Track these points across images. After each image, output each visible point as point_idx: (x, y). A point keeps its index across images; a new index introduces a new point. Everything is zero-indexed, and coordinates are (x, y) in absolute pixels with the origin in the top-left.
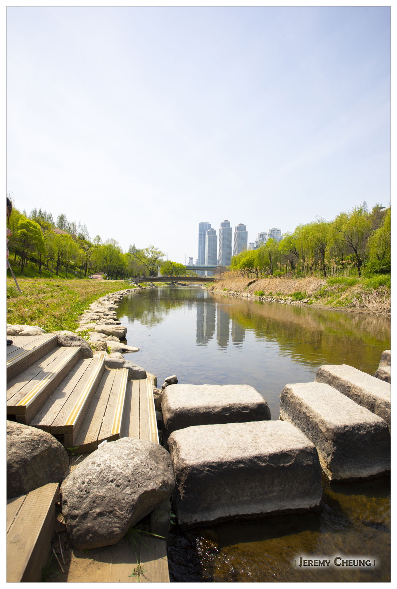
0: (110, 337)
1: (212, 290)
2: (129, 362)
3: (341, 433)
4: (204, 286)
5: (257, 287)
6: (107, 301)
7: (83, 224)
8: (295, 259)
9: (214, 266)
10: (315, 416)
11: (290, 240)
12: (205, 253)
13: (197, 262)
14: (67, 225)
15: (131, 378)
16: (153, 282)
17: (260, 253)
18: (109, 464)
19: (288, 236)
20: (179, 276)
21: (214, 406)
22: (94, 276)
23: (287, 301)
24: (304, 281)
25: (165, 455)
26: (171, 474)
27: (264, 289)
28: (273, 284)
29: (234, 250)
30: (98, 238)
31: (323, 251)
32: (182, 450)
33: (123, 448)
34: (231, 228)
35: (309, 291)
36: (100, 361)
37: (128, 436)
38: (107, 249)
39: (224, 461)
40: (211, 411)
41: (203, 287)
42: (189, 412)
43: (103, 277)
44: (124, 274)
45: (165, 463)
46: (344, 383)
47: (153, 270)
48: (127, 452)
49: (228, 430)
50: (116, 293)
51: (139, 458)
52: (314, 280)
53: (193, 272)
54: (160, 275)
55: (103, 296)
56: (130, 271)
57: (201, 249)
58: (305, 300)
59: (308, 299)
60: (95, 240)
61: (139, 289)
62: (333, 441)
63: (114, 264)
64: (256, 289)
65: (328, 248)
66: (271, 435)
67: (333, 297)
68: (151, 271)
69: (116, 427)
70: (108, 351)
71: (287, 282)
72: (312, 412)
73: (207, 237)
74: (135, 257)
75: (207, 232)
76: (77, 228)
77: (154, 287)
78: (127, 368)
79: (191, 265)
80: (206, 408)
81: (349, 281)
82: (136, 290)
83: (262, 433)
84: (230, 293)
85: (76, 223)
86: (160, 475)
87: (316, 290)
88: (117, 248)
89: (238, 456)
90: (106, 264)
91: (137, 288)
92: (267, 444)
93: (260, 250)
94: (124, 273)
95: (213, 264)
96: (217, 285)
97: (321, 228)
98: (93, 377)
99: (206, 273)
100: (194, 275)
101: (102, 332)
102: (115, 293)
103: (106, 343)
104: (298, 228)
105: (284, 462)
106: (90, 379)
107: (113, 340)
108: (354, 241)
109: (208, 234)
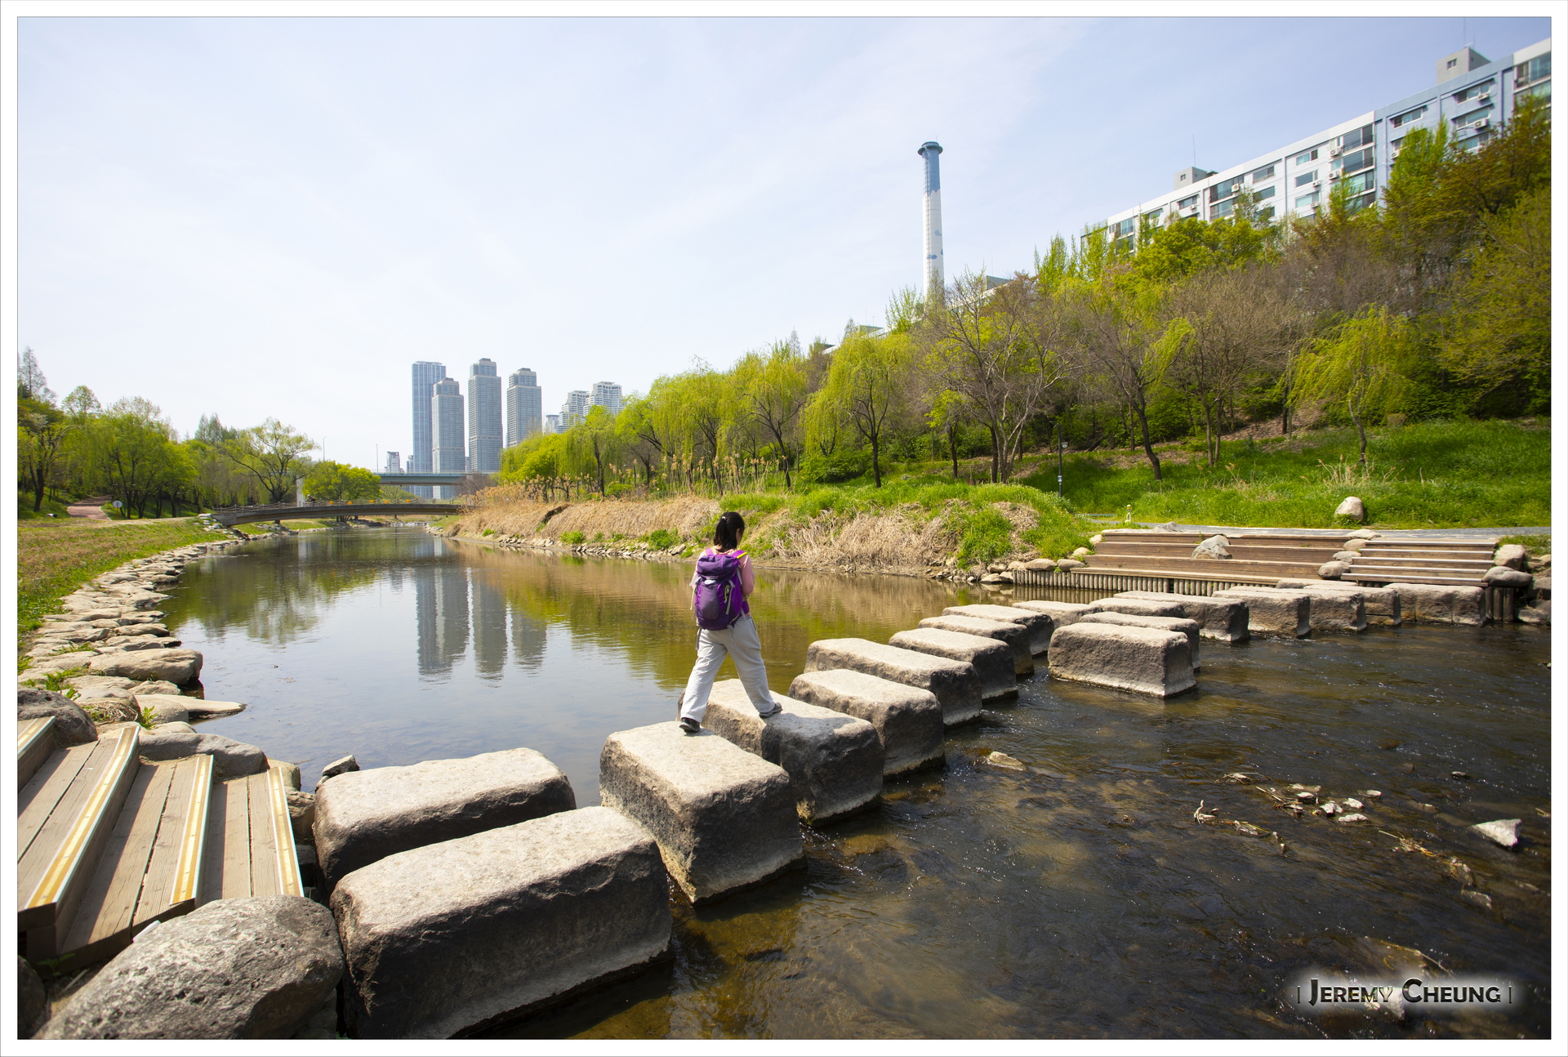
0: (146, 685)
1: (455, 534)
2: (213, 738)
3: (707, 809)
4: (431, 526)
5: (568, 524)
6: (127, 583)
8: (654, 455)
9: (458, 473)
10: (662, 787)
11: (641, 410)
12: (431, 440)
13: (412, 464)
15: (221, 775)
16: (282, 521)
17: (573, 439)
18: (171, 962)
19: (636, 403)
20: (358, 502)
21: (444, 804)
22: (71, 509)
23: (637, 551)
24: (675, 504)
25: (317, 914)
26: (334, 947)
27: (583, 526)
28: (605, 513)
29: (508, 434)
30: (84, 395)
31: (712, 438)
32: (366, 907)
33: (209, 922)
34: (500, 379)
35: (685, 526)
36: (124, 746)
37: (219, 897)
38: (120, 427)
39: (463, 907)
40: (439, 816)
41: (430, 528)
42: (383, 827)
43: (110, 511)
44: (184, 500)
45: (317, 929)
46: (727, 715)
47: (279, 487)
48: (219, 927)
49: (476, 845)
50: (157, 556)
51: (251, 931)
52: (694, 501)
53: (401, 490)
54: (301, 500)
55: (112, 569)
56: (204, 493)
57: (419, 431)
58: (677, 549)
59: (683, 545)
60: (70, 399)
61: (237, 543)
62: (693, 827)
63: (148, 474)
64: (563, 527)
65: (723, 431)
66: (568, 838)
68: (273, 492)
69: (184, 887)
70: (141, 720)
71: (636, 509)
72: (656, 780)
73: (435, 399)
74: (221, 452)
75: (435, 386)
77: (286, 534)
78: (209, 753)
79: (395, 471)
80: (426, 811)
81: (764, 501)
82: (226, 546)
83: (550, 837)
84: (501, 541)
86: (305, 953)
87: (698, 524)
88: (155, 425)
89: (495, 891)
90: (116, 474)
91: (231, 541)
92: (558, 856)
93: (573, 434)
94: (184, 496)
95: (455, 468)
96: (467, 521)
97: (705, 383)
98: (104, 788)
99: (437, 491)
100: (403, 497)
101: (118, 672)
102: (153, 558)
103: (134, 700)
104: (657, 385)
105: (592, 884)
106: (96, 793)
107: (157, 690)
108: (777, 416)
109: (439, 392)
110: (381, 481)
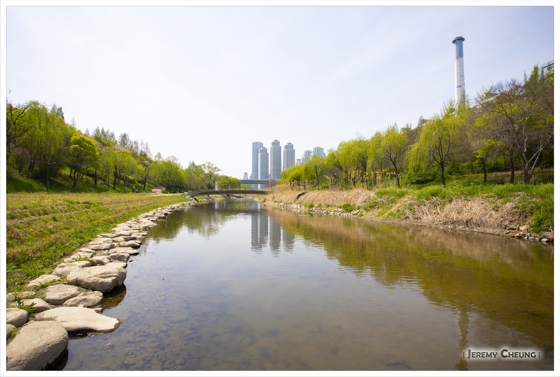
0: (81, 295)
1: (264, 202)
5: (307, 199)
6: (148, 218)
7: (145, 142)
8: (339, 172)
9: (266, 180)
11: (332, 156)
12: (258, 169)
13: (251, 177)
14: (130, 143)
16: (209, 195)
17: (307, 167)
22: (153, 190)
23: (337, 212)
24: (353, 193)
27: (313, 201)
28: (322, 196)
29: (283, 166)
30: (159, 155)
31: (364, 166)
34: (281, 147)
35: (359, 202)
38: (166, 164)
41: (256, 199)
43: (162, 191)
44: (183, 187)
47: (209, 184)
52: (362, 191)
53: (247, 185)
54: (217, 189)
55: (147, 212)
56: (188, 185)
57: (254, 165)
58: (355, 212)
59: (358, 211)
60: (156, 156)
61: (195, 202)
63: (173, 179)
64: (305, 200)
65: (369, 162)
67: (384, 209)
68: (207, 185)
71: (336, 194)
73: (259, 154)
74: (194, 173)
75: (259, 150)
76: (139, 145)
77: (211, 200)
79: (246, 179)
81: (397, 192)
82: (191, 204)
84: (280, 205)
85: (139, 142)
87: (365, 201)
88: (176, 164)
90: (164, 179)
91: (193, 202)
93: (307, 165)
95: (265, 178)
96: (269, 197)
99: (259, 186)
100: (248, 188)
101: (77, 282)
104: (341, 145)
108: (394, 155)
109: (261, 152)
110: (241, 182)
